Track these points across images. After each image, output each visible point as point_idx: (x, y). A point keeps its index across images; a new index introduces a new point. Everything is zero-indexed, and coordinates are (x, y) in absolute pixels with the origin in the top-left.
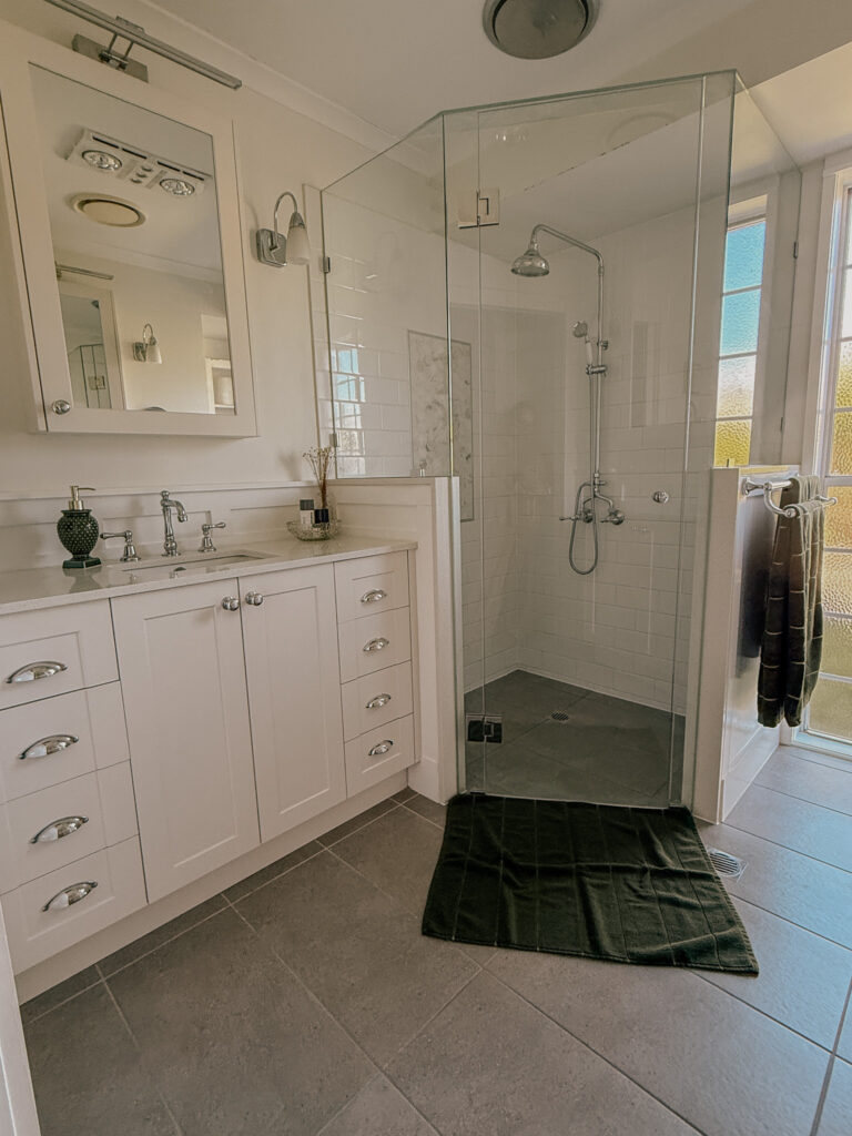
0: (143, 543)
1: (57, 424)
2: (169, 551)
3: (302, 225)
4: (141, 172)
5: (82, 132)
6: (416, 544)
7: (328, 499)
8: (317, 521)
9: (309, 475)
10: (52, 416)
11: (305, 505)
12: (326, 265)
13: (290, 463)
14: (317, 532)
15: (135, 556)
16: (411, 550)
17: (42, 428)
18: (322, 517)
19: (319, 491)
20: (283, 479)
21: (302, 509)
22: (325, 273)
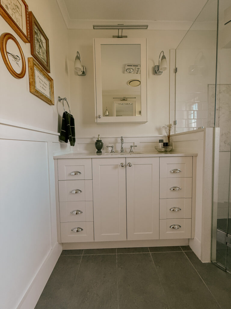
0: (117, 149)
1: (99, 121)
2: (122, 151)
3: (165, 58)
4: (138, 70)
5: (125, 65)
6: (197, 154)
7: (170, 140)
8: (164, 145)
9: (165, 133)
10: (98, 119)
11: (161, 141)
12: (176, 71)
13: (159, 130)
14: (163, 150)
15: (113, 152)
16: (194, 157)
17: (96, 121)
18: (166, 145)
19: (167, 138)
20: (157, 134)
21: (160, 142)
22: (176, 73)
